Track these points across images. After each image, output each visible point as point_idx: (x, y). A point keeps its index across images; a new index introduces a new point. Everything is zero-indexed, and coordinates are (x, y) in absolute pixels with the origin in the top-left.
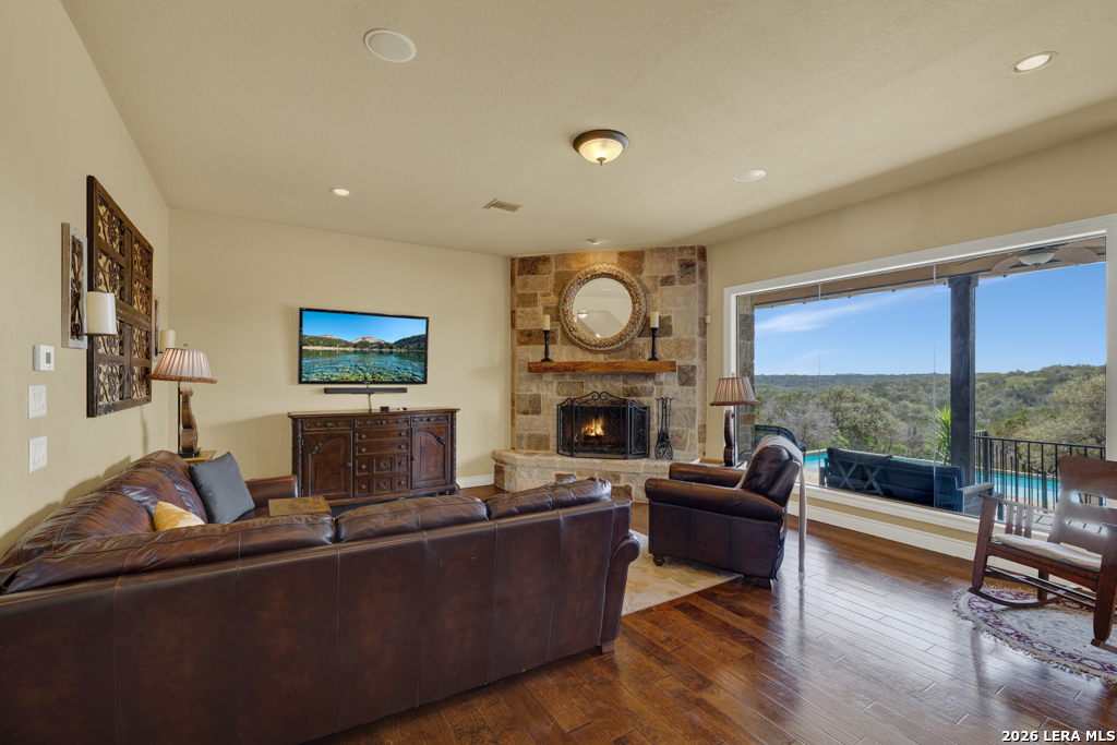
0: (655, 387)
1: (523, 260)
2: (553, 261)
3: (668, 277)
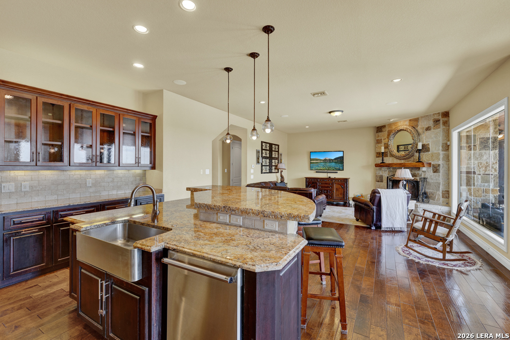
0: (423, 173)
1: (378, 127)
2: (387, 126)
3: (429, 127)
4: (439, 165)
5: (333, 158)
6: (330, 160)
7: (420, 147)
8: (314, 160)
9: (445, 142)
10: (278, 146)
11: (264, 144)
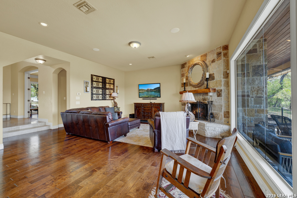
0: (210, 97)
1: (182, 65)
2: (187, 63)
3: (214, 60)
4: (221, 90)
5: (153, 89)
6: (151, 90)
7: (207, 76)
8: (141, 90)
9: (225, 70)
10: (114, 80)
11: (94, 77)
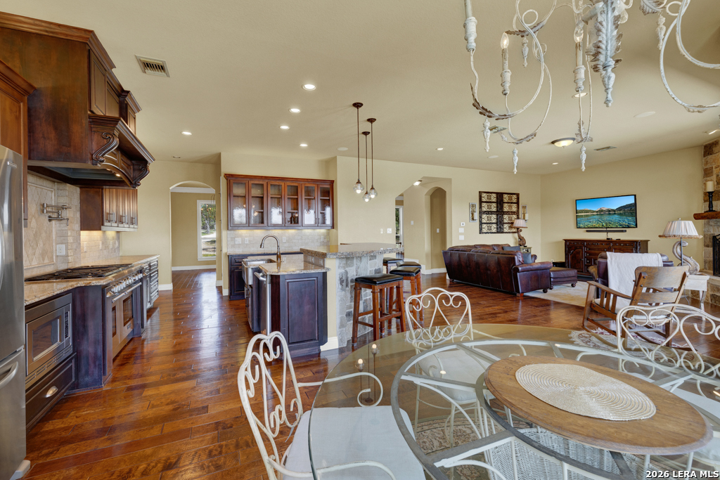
1: (706, 146)
2: (719, 143)
5: (615, 208)
6: (609, 211)
8: (582, 211)
10: (518, 195)
11: (484, 195)
